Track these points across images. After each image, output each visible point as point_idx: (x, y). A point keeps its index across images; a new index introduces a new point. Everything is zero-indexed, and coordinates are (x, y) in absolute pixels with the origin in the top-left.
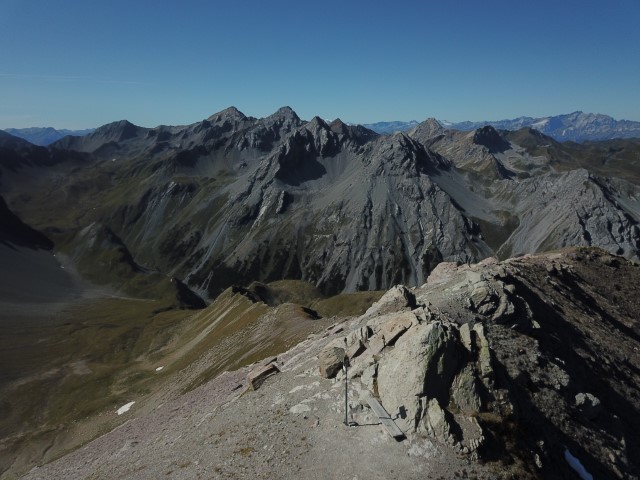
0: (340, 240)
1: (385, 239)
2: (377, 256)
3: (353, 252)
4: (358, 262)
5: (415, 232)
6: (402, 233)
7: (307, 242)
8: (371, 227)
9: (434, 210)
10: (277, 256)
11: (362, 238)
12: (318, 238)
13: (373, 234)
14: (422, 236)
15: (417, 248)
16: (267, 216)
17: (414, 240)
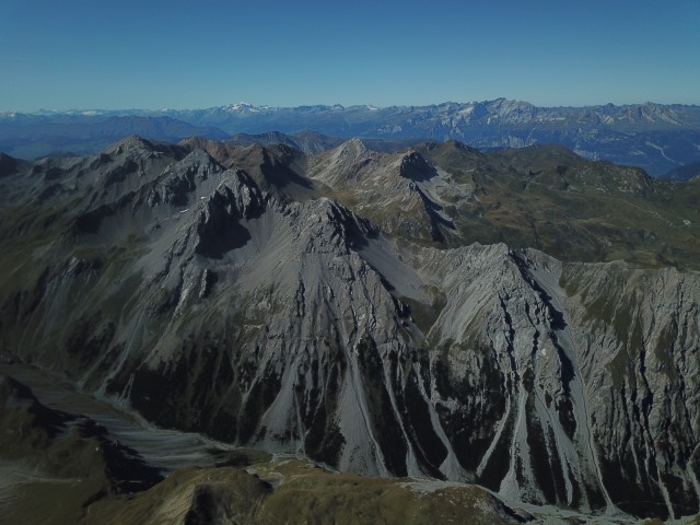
0: (273, 332)
1: (319, 329)
2: (312, 350)
3: (288, 346)
4: (293, 358)
5: (348, 318)
6: (336, 320)
7: (237, 334)
8: (304, 314)
9: (366, 291)
10: (205, 352)
11: (296, 329)
12: (249, 328)
13: (307, 322)
14: (356, 323)
15: (351, 336)
16: (190, 301)
17: (347, 328)
